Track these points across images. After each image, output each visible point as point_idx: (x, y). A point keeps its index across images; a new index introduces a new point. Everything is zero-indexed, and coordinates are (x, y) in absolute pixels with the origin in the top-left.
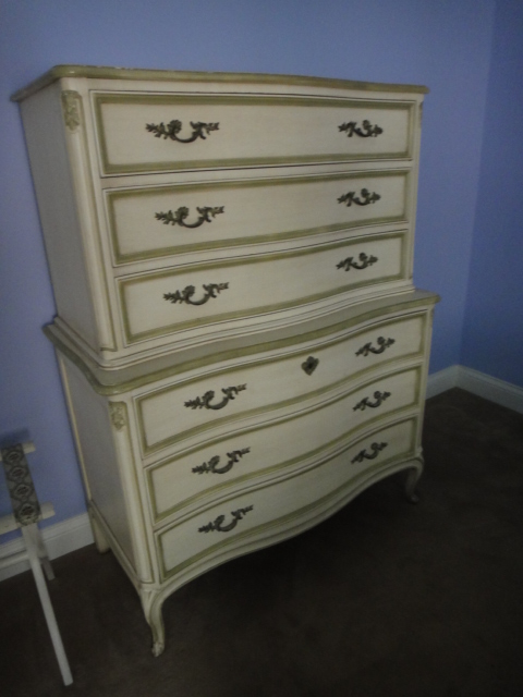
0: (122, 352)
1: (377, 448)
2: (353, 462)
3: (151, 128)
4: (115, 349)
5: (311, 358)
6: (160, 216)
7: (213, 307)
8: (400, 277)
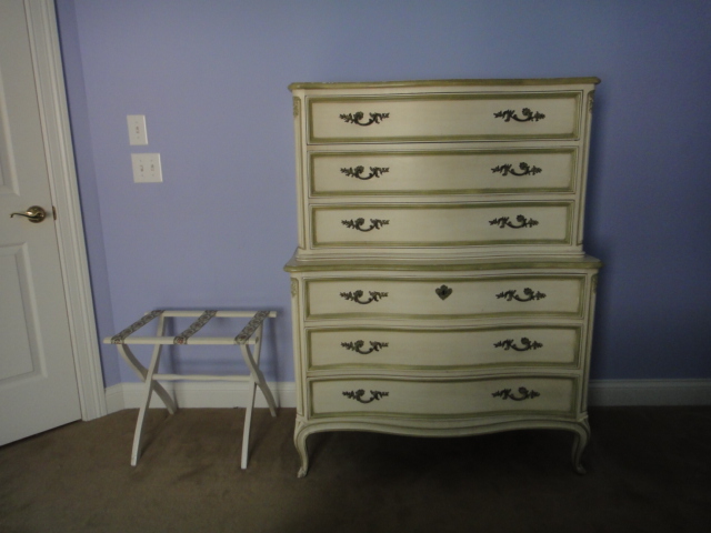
0: (308, 252)
1: (526, 394)
2: (495, 395)
3: (342, 117)
4: (305, 248)
5: (443, 287)
6: (343, 170)
7: (375, 235)
8: (565, 242)
